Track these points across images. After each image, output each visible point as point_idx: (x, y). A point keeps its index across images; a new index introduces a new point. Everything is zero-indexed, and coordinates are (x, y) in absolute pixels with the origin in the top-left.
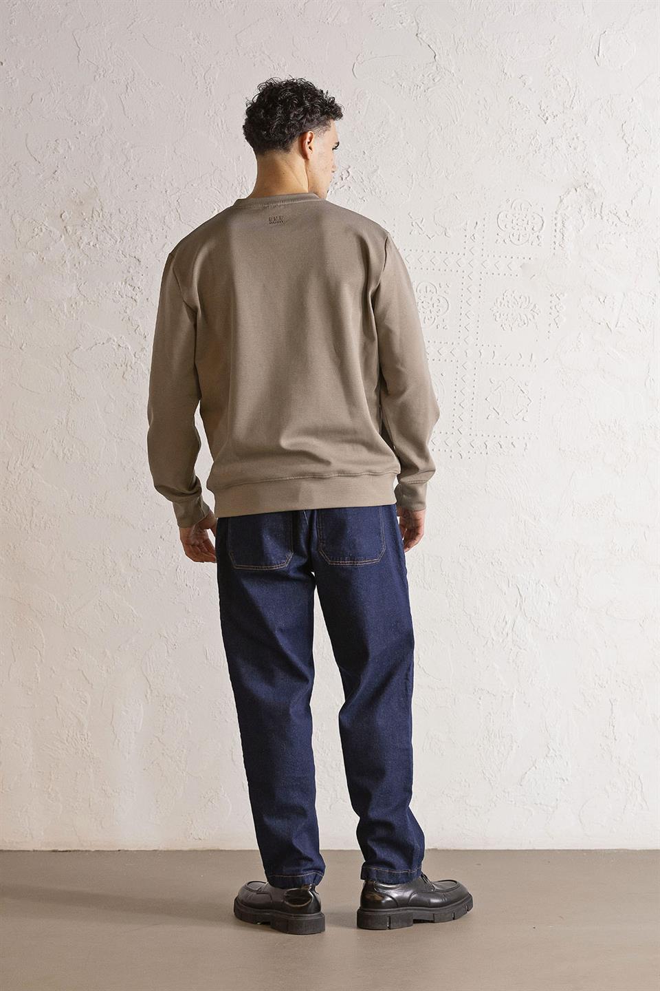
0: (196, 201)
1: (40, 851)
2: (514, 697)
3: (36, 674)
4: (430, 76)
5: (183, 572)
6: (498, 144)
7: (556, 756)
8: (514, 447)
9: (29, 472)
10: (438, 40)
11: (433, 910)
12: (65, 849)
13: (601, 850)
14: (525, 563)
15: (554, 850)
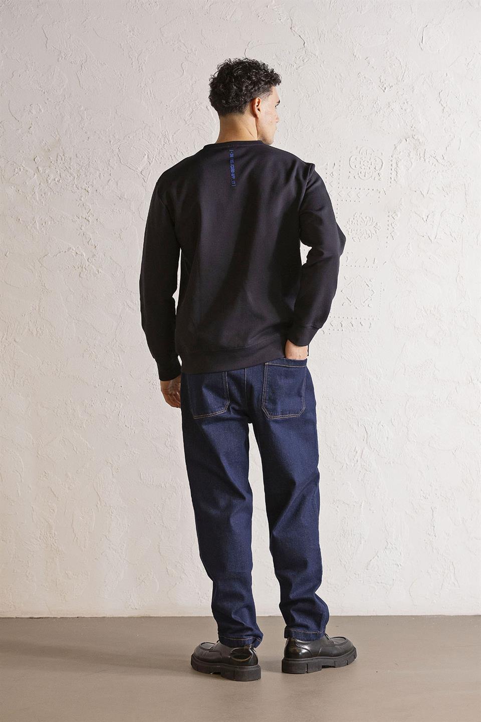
0: (132, 148)
1: (21, 618)
2: (362, 506)
3: (17, 491)
4: (301, 58)
5: (123, 417)
6: (350, 107)
7: (392, 548)
8: (362, 325)
9: (12, 344)
10: (306, 32)
11: (334, 659)
12: (39, 617)
13: (425, 616)
14: (370, 409)
15: (391, 616)
